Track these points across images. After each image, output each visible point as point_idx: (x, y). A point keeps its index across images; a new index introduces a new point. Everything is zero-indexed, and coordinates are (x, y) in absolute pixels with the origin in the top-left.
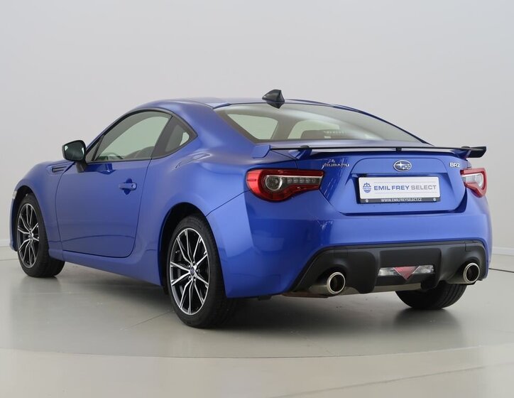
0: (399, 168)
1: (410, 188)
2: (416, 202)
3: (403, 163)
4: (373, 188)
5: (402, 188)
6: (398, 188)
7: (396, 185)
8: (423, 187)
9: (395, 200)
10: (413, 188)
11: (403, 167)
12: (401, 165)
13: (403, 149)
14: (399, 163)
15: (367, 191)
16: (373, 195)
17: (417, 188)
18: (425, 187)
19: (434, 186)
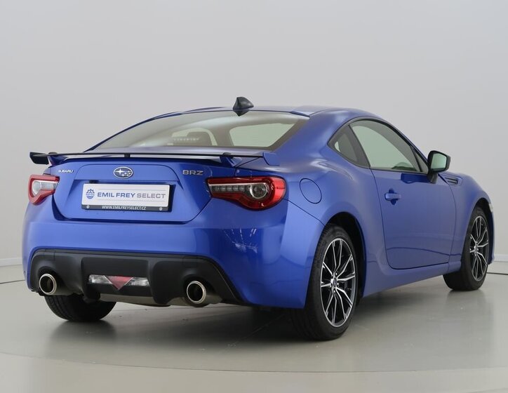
1: (135, 196)
2: (140, 210)
3: (122, 169)
4: (96, 194)
5: (127, 195)
6: (123, 195)
7: (121, 192)
8: (150, 195)
9: (116, 208)
10: (139, 196)
11: (122, 173)
12: (120, 172)
13: (131, 156)
14: (119, 170)
15: (90, 198)
16: (96, 201)
17: (144, 196)
18: (153, 196)
19: (163, 195)
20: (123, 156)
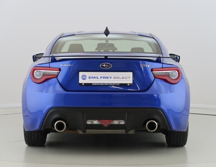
0: (103, 67)
1: (112, 78)
2: (115, 85)
3: (105, 64)
4: (88, 77)
5: (107, 78)
6: (104, 78)
7: (103, 76)
8: (121, 78)
10: (114, 78)
11: (105, 66)
12: (104, 65)
13: (108, 57)
14: (103, 64)
15: (84, 79)
16: (88, 81)
17: (117, 78)
18: (123, 78)
19: (129, 77)
20: (104, 57)
